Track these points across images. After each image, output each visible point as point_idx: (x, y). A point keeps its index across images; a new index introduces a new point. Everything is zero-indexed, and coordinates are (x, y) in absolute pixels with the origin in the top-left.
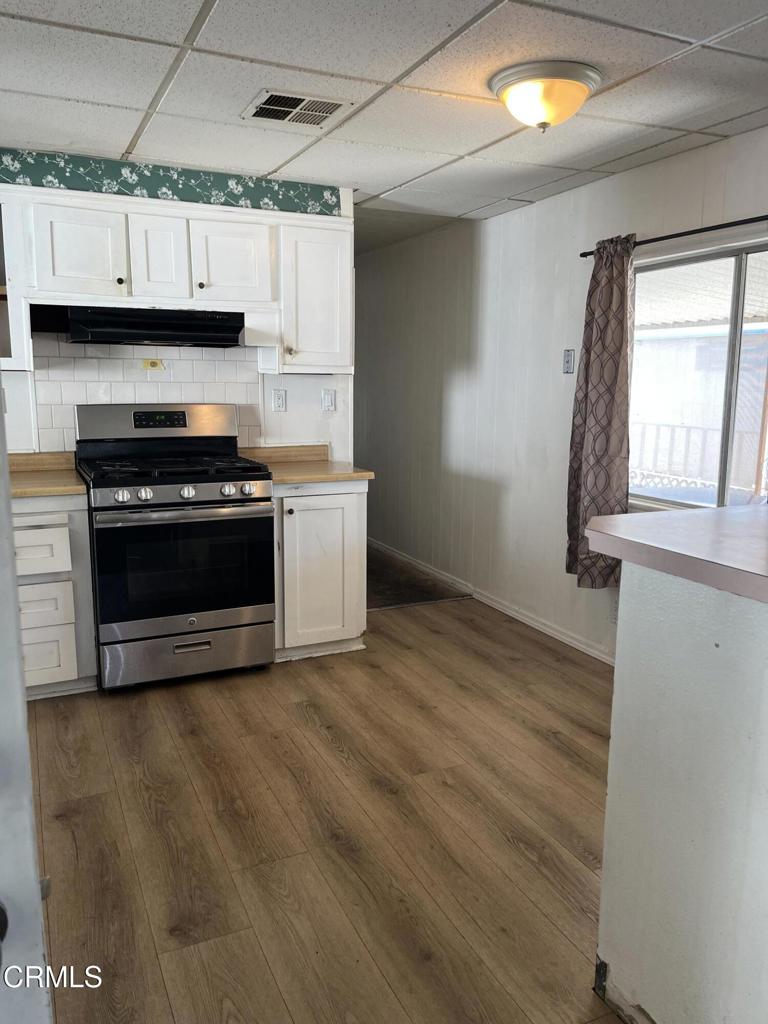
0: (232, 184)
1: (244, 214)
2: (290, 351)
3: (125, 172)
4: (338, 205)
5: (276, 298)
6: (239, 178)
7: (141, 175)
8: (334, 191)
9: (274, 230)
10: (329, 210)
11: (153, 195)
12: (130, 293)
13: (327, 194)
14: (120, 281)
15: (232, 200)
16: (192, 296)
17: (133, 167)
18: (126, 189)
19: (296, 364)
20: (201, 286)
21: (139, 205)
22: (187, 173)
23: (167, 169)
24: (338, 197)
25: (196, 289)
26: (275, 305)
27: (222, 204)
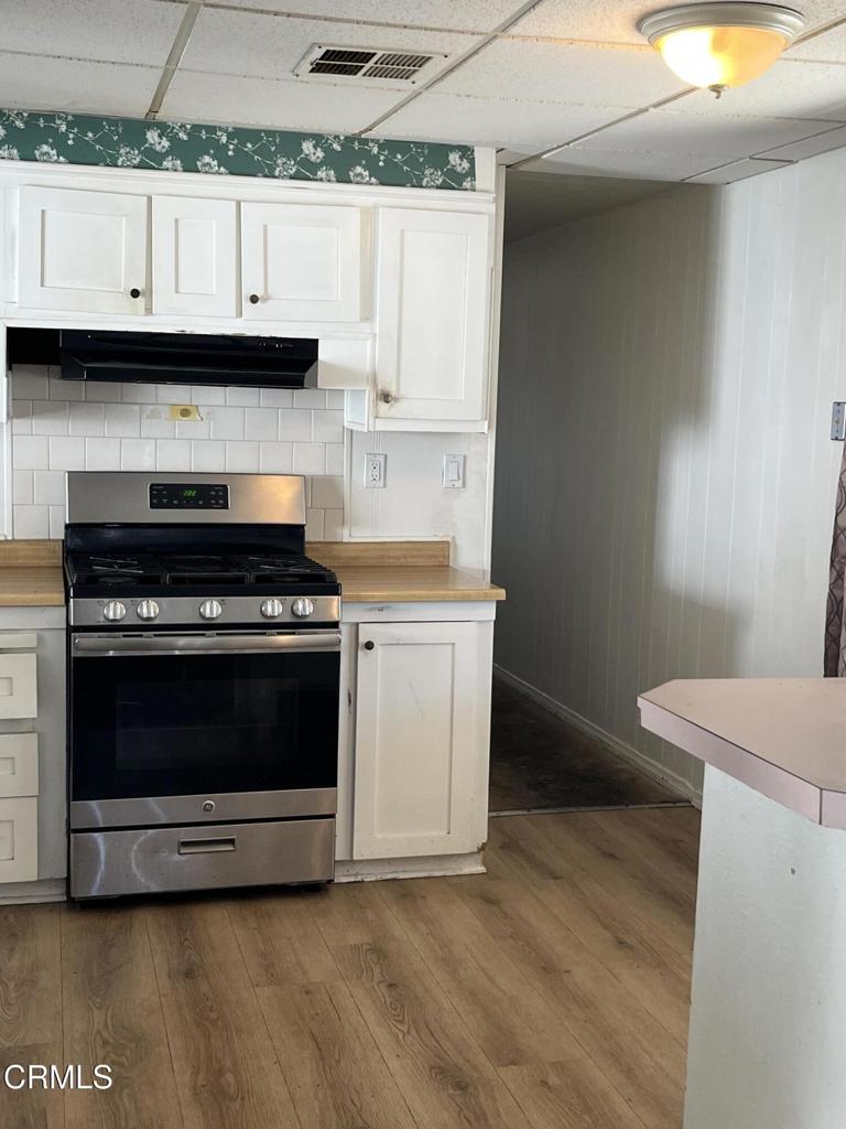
0: (307, 147)
1: (324, 191)
2: (386, 397)
3: (152, 136)
4: (471, 173)
5: (368, 315)
6: (318, 139)
7: (174, 140)
8: (466, 152)
9: (369, 215)
10: (456, 181)
11: (190, 168)
12: (149, 311)
13: (454, 158)
14: (135, 293)
15: (306, 172)
16: (240, 314)
17: (164, 129)
18: (151, 161)
19: (395, 420)
20: (254, 299)
21: (169, 183)
22: (241, 134)
23: (212, 129)
24: (472, 162)
25: (247, 304)
26: (366, 325)
27: (292, 178)
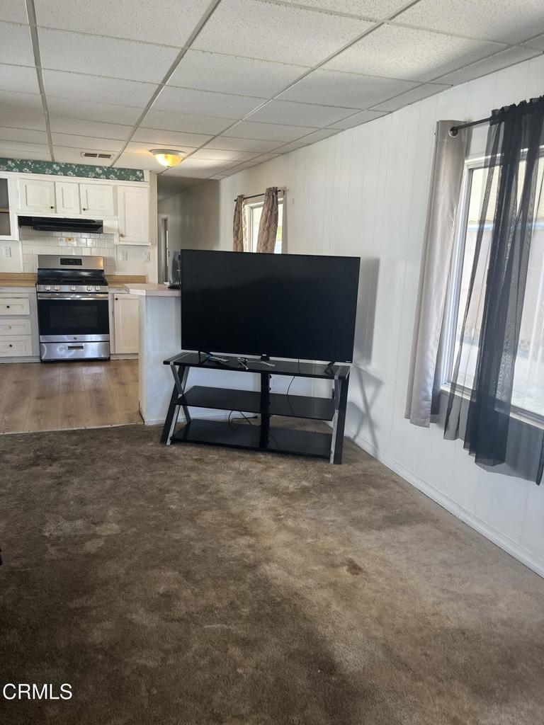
0: (97, 169)
1: (103, 181)
2: (122, 236)
3: (55, 166)
4: (143, 177)
5: (116, 213)
6: (100, 167)
7: (61, 167)
8: (141, 171)
9: (115, 188)
10: (139, 179)
11: (65, 175)
12: (56, 212)
13: (138, 173)
14: (52, 208)
15: (97, 176)
16: (81, 213)
17: (58, 164)
18: (55, 173)
19: (124, 241)
20: (84, 209)
21: (60, 179)
22: (79, 166)
23: (71, 164)
24: (143, 174)
25: (82, 210)
26: (116, 217)
27: (94, 178)
